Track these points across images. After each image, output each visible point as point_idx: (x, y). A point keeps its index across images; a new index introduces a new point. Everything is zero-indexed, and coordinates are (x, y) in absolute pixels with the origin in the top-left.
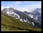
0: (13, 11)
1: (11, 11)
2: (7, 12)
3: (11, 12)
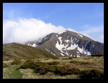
0: (75, 42)
1: (67, 41)
2: (57, 44)
3: (70, 46)
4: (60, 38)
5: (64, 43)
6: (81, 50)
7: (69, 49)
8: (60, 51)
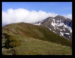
0: (62, 22)
1: (58, 21)
2: (52, 23)
3: (59, 24)
4: (54, 20)
5: (56, 22)
6: (66, 26)
7: (59, 25)
8: (53, 27)
